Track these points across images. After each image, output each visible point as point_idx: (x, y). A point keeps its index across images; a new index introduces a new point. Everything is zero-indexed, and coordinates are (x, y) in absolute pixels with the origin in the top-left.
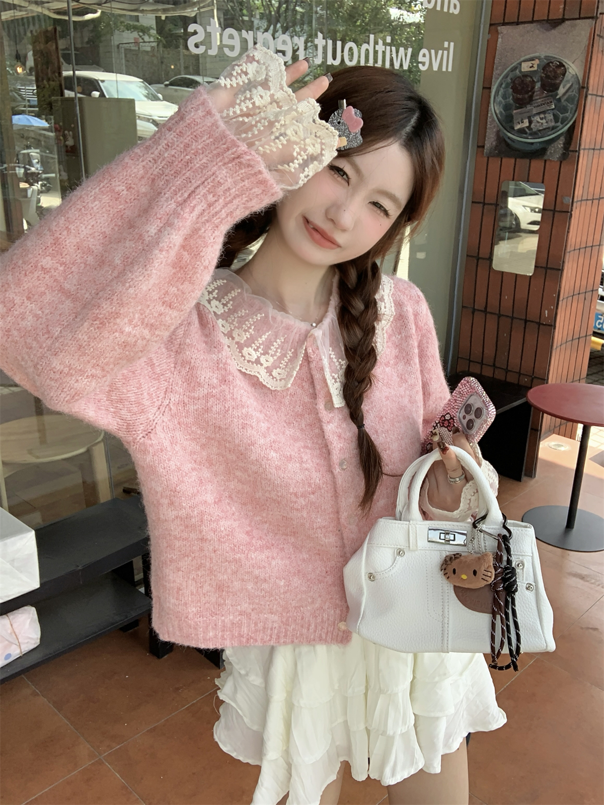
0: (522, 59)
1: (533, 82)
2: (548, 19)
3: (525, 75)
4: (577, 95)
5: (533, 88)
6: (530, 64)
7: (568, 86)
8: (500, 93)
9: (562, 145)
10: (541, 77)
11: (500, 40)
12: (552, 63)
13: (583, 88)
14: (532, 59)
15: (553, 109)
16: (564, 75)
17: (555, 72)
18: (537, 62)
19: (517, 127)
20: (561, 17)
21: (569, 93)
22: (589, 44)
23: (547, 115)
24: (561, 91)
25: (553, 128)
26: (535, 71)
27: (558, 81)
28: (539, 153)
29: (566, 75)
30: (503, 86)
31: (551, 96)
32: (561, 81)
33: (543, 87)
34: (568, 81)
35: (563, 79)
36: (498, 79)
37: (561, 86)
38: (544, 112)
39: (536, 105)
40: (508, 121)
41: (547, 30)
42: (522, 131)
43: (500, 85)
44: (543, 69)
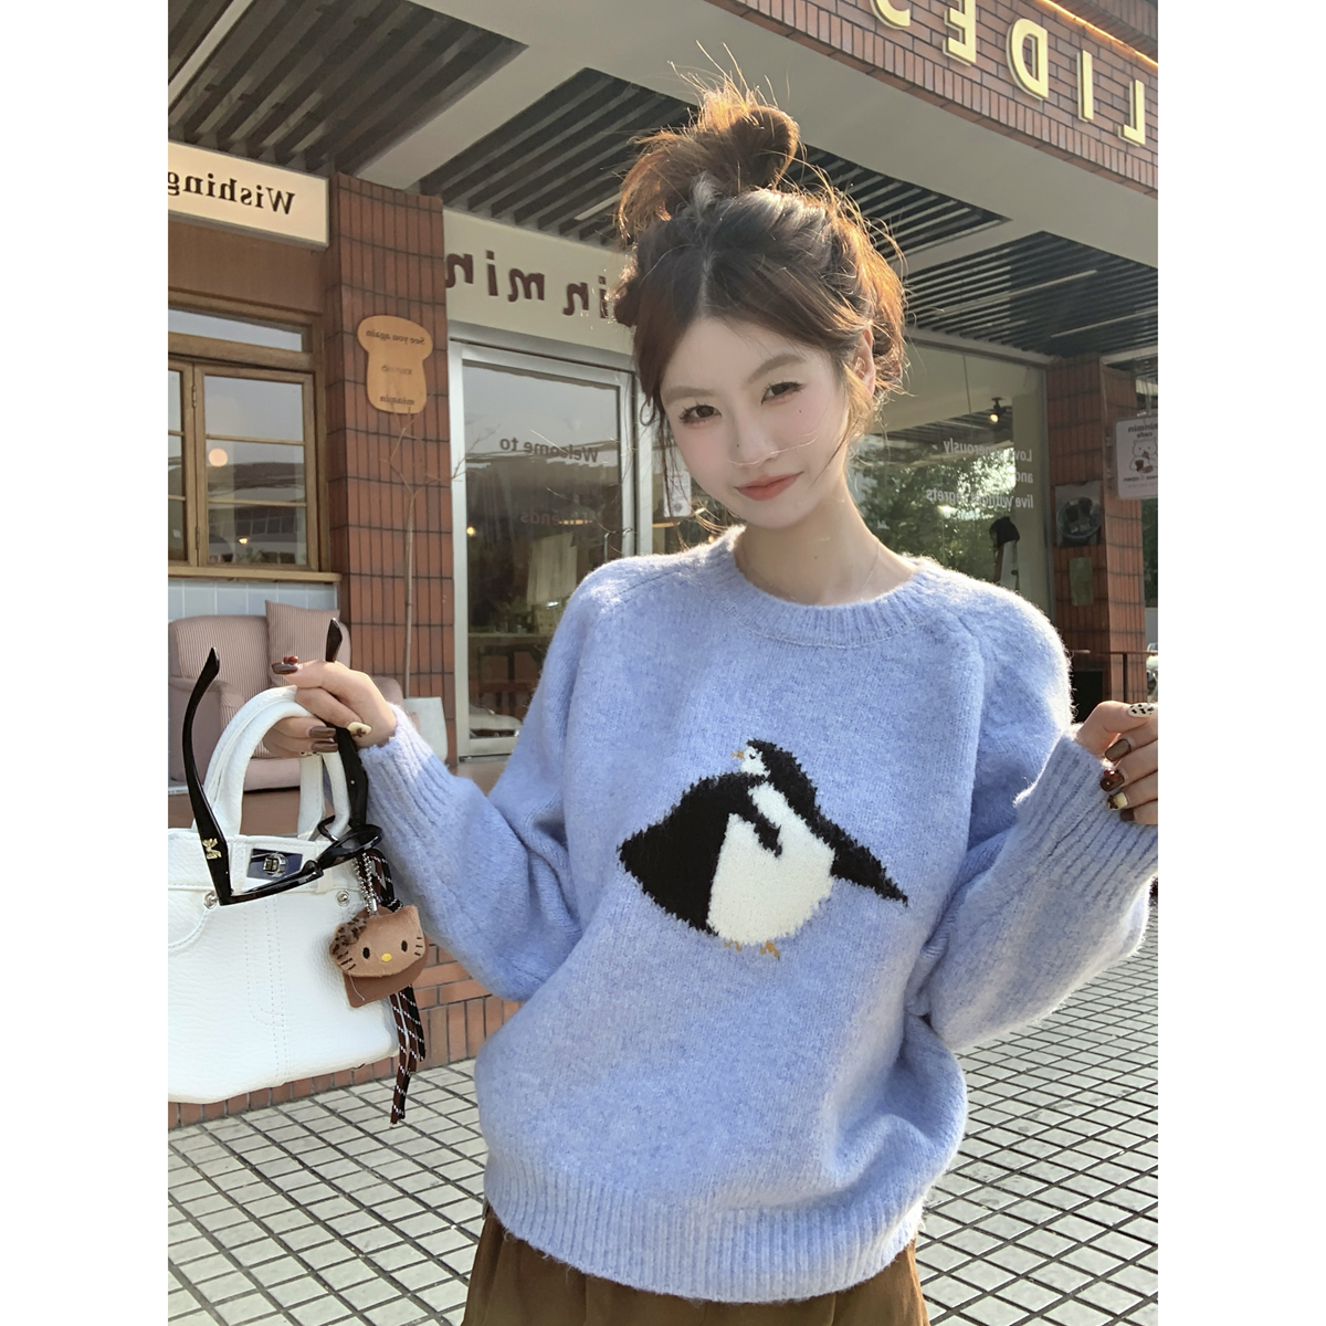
0: (1069, 500)
1: (1077, 510)
2: (1079, 482)
3: (1072, 507)
4: (1099, 513)
5: (1077, 512)
7: (1094, 509)
8: (1061, 516)
9: (1096, 537)
10: (1080, 507)
11: (1057, 493)
12: (1085, 500)
13: (1102, 509)
15: (1089, 521)
16: (1091, 504)
17: (1087, 504)
18: (1076, 501)
19: (1073, 531)
20: (1085, 480)
21: (1096, 512)
22: (1101, 490)
23: (1086, 524)
24: (1091, 512)
25: (1091, 530)
26: (1077, 505)
27: (1089, 508)
28: (1086, 543)
29: (1093, 505)
30: (1062, 513)
31: (1087, 515)
32: (1091, 507)
33: (1082, 511)
34: (1094, 507)
36: (1059, 510)
37: (1091, 510)
39: (1080, 520)
40: (1067, 529)
41: (1080, 486)
42: (1075, 534)
43: (1060, 513)
44: (1081, 503)
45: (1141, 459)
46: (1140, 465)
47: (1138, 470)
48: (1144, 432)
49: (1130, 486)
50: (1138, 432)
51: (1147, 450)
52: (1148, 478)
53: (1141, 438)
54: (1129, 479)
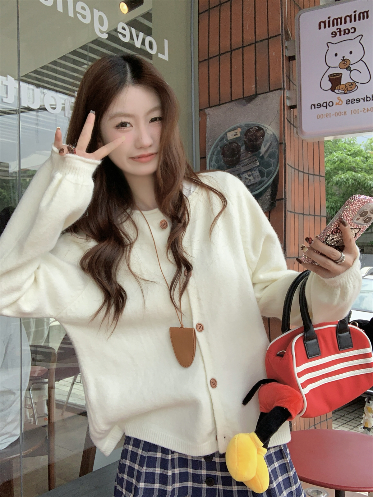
0: (227, 130)
1: (238, 147)
2: (244, 97)
3: (232, 142)
4: (277, 151)
5: (239, 151)
6: (233, 133)
7: (268, 144)
8: (213, 159)
9: (269, 197)
10: (245, 142)
11: (208, 120)
12: (252, 128)
13: (281, 144)
14: (235, 129)
15: (258, 166)
16: (263, 136)
17: (256, 136)
18: (239, 130)
20: (254, 93)
21: (270, 150)
22: (281, 108)
23: (253, 172)
24: (263, 149)
25: (260, 183)
26: (239, 137)
27: (259, 142)
29: (265, 136)
30: (215, 153)
31: (256, 155)
32: (262, 142)
33: (247, 149)
34: (267, 141)
35: (263, 140)
36: (210, 149)
37: (263, 146)
38: (250, 170)
39: (243, 164)
41: (244, 105)
43: (213, 153)
44: (245, 135)
45: (338, 71)
46: (335, 81)
47: (333, 89)
48: (343, 27)
49: (320, 117)
50: (334, 29)
51: (348, 56)
52: (348, 102)
53: (338, 38)
54: (320, 105)
